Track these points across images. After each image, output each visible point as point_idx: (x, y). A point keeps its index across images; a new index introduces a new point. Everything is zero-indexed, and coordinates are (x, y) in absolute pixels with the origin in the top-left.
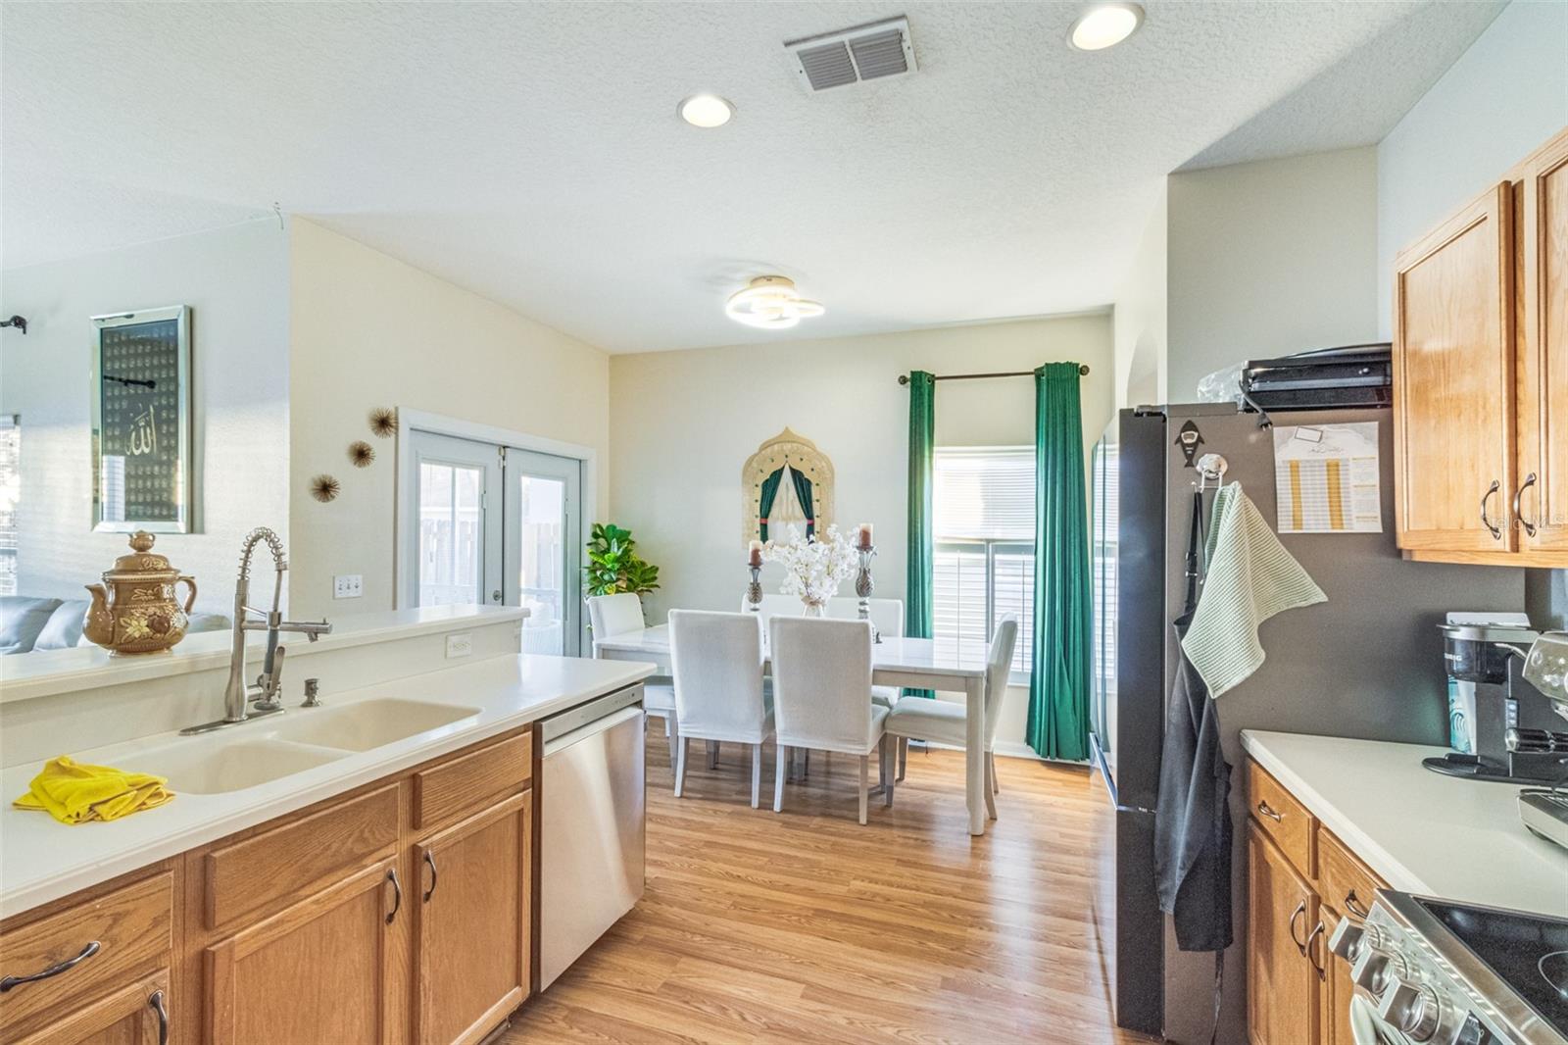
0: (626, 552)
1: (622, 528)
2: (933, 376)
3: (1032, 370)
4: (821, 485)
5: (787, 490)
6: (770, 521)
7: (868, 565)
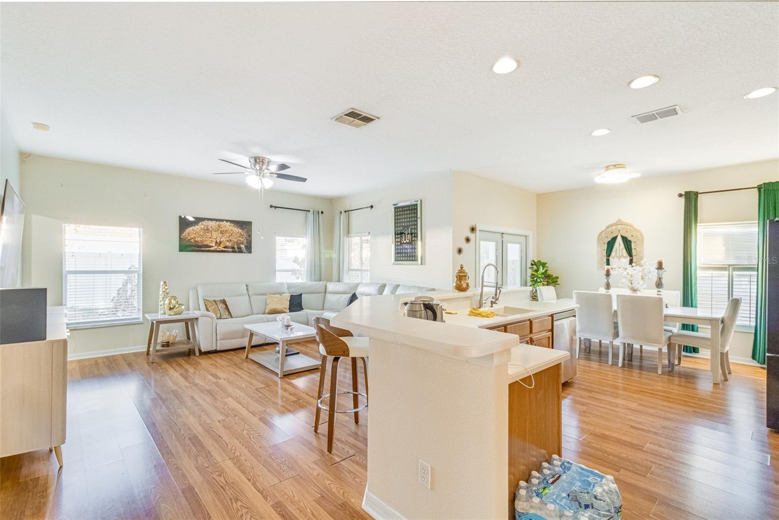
0: (546, 271)
1: (544, 262)
2: (697, 192)
3: (756, 186)
4: (637, 242)
5: (619, 244)
6: (611, 258)
7: (662, 275)
